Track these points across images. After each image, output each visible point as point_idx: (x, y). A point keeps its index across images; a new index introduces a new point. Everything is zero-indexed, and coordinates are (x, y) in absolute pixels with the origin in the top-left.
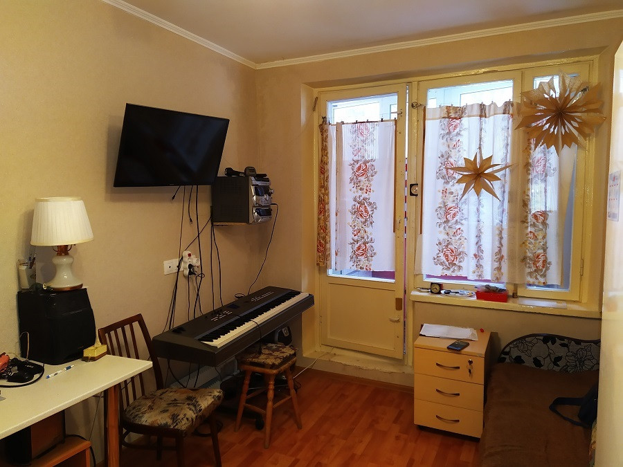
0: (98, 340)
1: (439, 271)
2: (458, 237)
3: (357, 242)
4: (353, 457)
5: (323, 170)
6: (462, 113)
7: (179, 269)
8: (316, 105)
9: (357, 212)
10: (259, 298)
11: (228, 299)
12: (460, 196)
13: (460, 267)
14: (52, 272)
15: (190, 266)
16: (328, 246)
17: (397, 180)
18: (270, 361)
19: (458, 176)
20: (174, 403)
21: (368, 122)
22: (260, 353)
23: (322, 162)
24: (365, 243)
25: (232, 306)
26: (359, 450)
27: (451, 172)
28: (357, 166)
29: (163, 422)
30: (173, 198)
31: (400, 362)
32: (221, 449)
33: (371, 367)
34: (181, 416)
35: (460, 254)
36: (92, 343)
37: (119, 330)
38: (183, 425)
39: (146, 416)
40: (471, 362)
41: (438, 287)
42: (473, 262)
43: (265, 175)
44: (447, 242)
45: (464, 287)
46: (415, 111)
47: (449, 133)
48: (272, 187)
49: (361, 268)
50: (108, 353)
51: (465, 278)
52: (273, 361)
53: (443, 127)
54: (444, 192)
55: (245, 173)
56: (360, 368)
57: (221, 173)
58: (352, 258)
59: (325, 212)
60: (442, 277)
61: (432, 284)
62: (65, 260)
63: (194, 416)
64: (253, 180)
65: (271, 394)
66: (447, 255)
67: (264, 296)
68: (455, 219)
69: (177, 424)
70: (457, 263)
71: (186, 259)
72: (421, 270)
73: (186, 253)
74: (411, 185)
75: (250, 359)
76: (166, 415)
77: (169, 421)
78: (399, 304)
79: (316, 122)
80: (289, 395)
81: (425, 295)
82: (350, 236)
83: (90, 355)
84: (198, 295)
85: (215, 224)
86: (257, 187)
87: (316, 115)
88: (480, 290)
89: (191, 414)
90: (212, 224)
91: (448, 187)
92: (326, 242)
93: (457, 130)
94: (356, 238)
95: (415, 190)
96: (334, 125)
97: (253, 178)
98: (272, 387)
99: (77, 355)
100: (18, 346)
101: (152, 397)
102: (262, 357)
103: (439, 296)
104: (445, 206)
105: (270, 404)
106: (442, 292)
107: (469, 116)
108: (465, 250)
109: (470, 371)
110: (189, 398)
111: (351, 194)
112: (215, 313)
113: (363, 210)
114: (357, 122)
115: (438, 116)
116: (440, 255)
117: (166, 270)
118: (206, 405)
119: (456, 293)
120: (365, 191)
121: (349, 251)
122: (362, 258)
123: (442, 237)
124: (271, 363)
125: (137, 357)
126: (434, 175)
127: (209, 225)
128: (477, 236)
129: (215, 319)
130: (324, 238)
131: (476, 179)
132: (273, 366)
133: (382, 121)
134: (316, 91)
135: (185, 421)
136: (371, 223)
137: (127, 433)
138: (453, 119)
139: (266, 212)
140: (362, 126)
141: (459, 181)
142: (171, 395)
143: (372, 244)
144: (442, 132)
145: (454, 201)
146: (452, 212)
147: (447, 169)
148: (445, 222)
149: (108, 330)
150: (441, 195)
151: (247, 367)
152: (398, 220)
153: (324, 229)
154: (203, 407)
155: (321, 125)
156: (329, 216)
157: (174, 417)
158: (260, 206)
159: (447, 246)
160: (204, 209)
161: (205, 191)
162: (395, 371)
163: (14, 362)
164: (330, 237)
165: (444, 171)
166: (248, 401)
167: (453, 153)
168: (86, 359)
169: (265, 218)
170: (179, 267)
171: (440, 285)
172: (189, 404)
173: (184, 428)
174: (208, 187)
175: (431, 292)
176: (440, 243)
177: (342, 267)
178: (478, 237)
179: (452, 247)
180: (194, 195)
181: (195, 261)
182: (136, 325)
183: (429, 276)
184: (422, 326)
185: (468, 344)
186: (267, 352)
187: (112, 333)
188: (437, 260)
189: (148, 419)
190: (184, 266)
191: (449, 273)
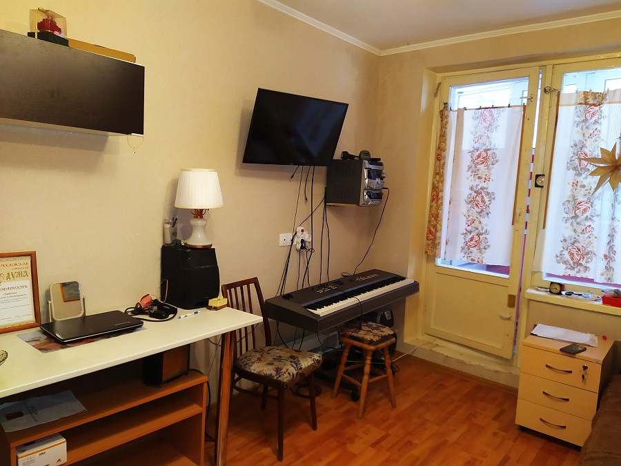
0: (221, 293)
1: (561, 269)
2: (587, 235)
3: (470, 232)
4: (445, 443)
5: (440, 157)
6: (603, 99)
7: (292, 243)
8: (437, 90)
9: (472, 202)
10: (364, 279)
11: (335, 275)
12: (593, 190)
13: (586, 268)
14: (189, 232)
15: (303, 241)
16: (438, 234)
17: (521, 170)
18: (369, 337)
19: (592, 168)
20: (279, 359)
21: (493, 107)
22: (360, 329)
23: (439, 148)
24: (479, 235)
25: (337, 282)
26: (453, 438)
27: (585, 163)
28: (477, 153)
29: (269, 373)
30: (292, 177)
31: (508, 362)
32: (318, 411)
33: (474, 363)
34: (284, 370)
35: (588, 254)
36: (216, 296)
37: (238, 289)
38: (285, 378)
39: (255, 365)
40: (585, 368)
41: (558, 288)
42: (602, 264)
43: (380, 159)
44: (573, 240)
45: (589, 290)
46: (547, 96)
47: (586, 120)
48: (385, 171)
49: (472, 260)
50: (228, 305)
51: (592, 281)
52: (372, 337)
53: (579, 113)
54: (575, 184)
55: (359, 157)
56: (463, 362)
57: (337, 155)
58: (463, 249)
59: (438, 200)
60: (564, 277)
61: (552, 283)
62: (199, 222)
63: (295, 372)
64: (366, 164)
65: (367, 369)
66: (573, 254)
67: (369, 277)
68: (585, 215)
69: (280, 376)
70: (583, 263)
71: (299, 234)
72: (540, 267)
73: (299, 229)
74: (537, 176)
75: (350, 333)
76: (271, 367)
77: (274, 373)
78: (512, 301)
79: (437, 107)
80: (386, 373)
81: (543, 295)
82: (463, 226)
83: (214, 305)
84: (307, 268)
85: (327, 204)
86: (369, 171)
87: (437, 100)
88: (607, 295)
89: (292, 370)
90: (325, 204)
91: (580, 179)
92: (436, 231)
93: (595, 118)
94: (469, 228)
95: (541, 181)
96: (455, 111)
97: (366, 162)
98: (368, 362)
99: (204, 304)
100: (159, 290)
101: (262, 351)
102: (362, 332)
103: (558, 297)
104: (574, 200)
105: (366, 378)
106: (563, 293)
107: (610, 103)
108: (595, 250)
109: (583, 377)
110: (292, 357)
111: (466, 183)
112: (321, 286)
113: (479, 200)
114: (480, 108)
115: (573, 102)
116: (564, 253)
117: (281, 243)
118: (307, 366)
119: (579, 295)
120: (483, 179)
121: (461, 241)
122: (474, 250)
123: (568, 233)
124: (369, 339)
125: (251, 313)
126: (564, 166)
127: (323, 205)
128: (609, 235)
129: (321, 291)
130: (435, 227)
131: (613, 171)
132: (371, 342)
133: (509, 107)
134: (439, 76)
135: (286, 375)
136: (487, 214)
137: (238, 379)
138: (591, 105)
139: (377, 195)
140: (486, 112)
141: (593, 174)
142: (277, 352)
143: (487, 236)
144: (577, 119)
145: (585, 195)
146: (583, 207)
147: (580, 159)
148: (573, 218)
149: (229, 286)
150: (570, 187)
151: (346, 340)
152: (518, 211)
153: (435, 217)
154: (303, 367)
155: (442, 111)
156: (442, 204)
157: (278, 370)
158: (371, 189)
159: (573, 244)
160: (319, 190)
161: (321, 171)
162: (502, 370)
163: (155, 302)
164: (441, 226)
165: (577, 162)
166: (345, 372)
167: (589, 143)
168: (210, 308)
169: (376, 202)
170: (292, 240)
171: (562, 286)
172: (291, 362)
173: (285, 380)
174: (324, 168)
175: (550, 291)
176: (565, 240)
177: (452, 256)
178: (611, 236)
179: (579, 245)
180: (310, 176)
181: (307, 237)
182: (252, 286)
183: (549, 275)
184: (535, 326)
185: (585, 349)
186: (367, 329)
187: (233, 290)
188: (560, 258)
189: (256, 368)
190: (297, 241)
191: (573, 273)
